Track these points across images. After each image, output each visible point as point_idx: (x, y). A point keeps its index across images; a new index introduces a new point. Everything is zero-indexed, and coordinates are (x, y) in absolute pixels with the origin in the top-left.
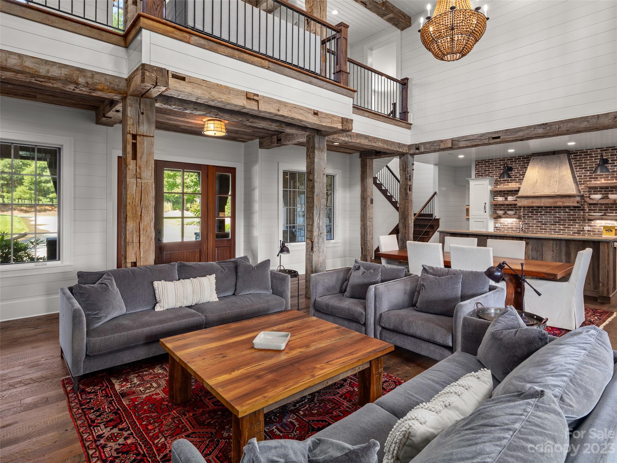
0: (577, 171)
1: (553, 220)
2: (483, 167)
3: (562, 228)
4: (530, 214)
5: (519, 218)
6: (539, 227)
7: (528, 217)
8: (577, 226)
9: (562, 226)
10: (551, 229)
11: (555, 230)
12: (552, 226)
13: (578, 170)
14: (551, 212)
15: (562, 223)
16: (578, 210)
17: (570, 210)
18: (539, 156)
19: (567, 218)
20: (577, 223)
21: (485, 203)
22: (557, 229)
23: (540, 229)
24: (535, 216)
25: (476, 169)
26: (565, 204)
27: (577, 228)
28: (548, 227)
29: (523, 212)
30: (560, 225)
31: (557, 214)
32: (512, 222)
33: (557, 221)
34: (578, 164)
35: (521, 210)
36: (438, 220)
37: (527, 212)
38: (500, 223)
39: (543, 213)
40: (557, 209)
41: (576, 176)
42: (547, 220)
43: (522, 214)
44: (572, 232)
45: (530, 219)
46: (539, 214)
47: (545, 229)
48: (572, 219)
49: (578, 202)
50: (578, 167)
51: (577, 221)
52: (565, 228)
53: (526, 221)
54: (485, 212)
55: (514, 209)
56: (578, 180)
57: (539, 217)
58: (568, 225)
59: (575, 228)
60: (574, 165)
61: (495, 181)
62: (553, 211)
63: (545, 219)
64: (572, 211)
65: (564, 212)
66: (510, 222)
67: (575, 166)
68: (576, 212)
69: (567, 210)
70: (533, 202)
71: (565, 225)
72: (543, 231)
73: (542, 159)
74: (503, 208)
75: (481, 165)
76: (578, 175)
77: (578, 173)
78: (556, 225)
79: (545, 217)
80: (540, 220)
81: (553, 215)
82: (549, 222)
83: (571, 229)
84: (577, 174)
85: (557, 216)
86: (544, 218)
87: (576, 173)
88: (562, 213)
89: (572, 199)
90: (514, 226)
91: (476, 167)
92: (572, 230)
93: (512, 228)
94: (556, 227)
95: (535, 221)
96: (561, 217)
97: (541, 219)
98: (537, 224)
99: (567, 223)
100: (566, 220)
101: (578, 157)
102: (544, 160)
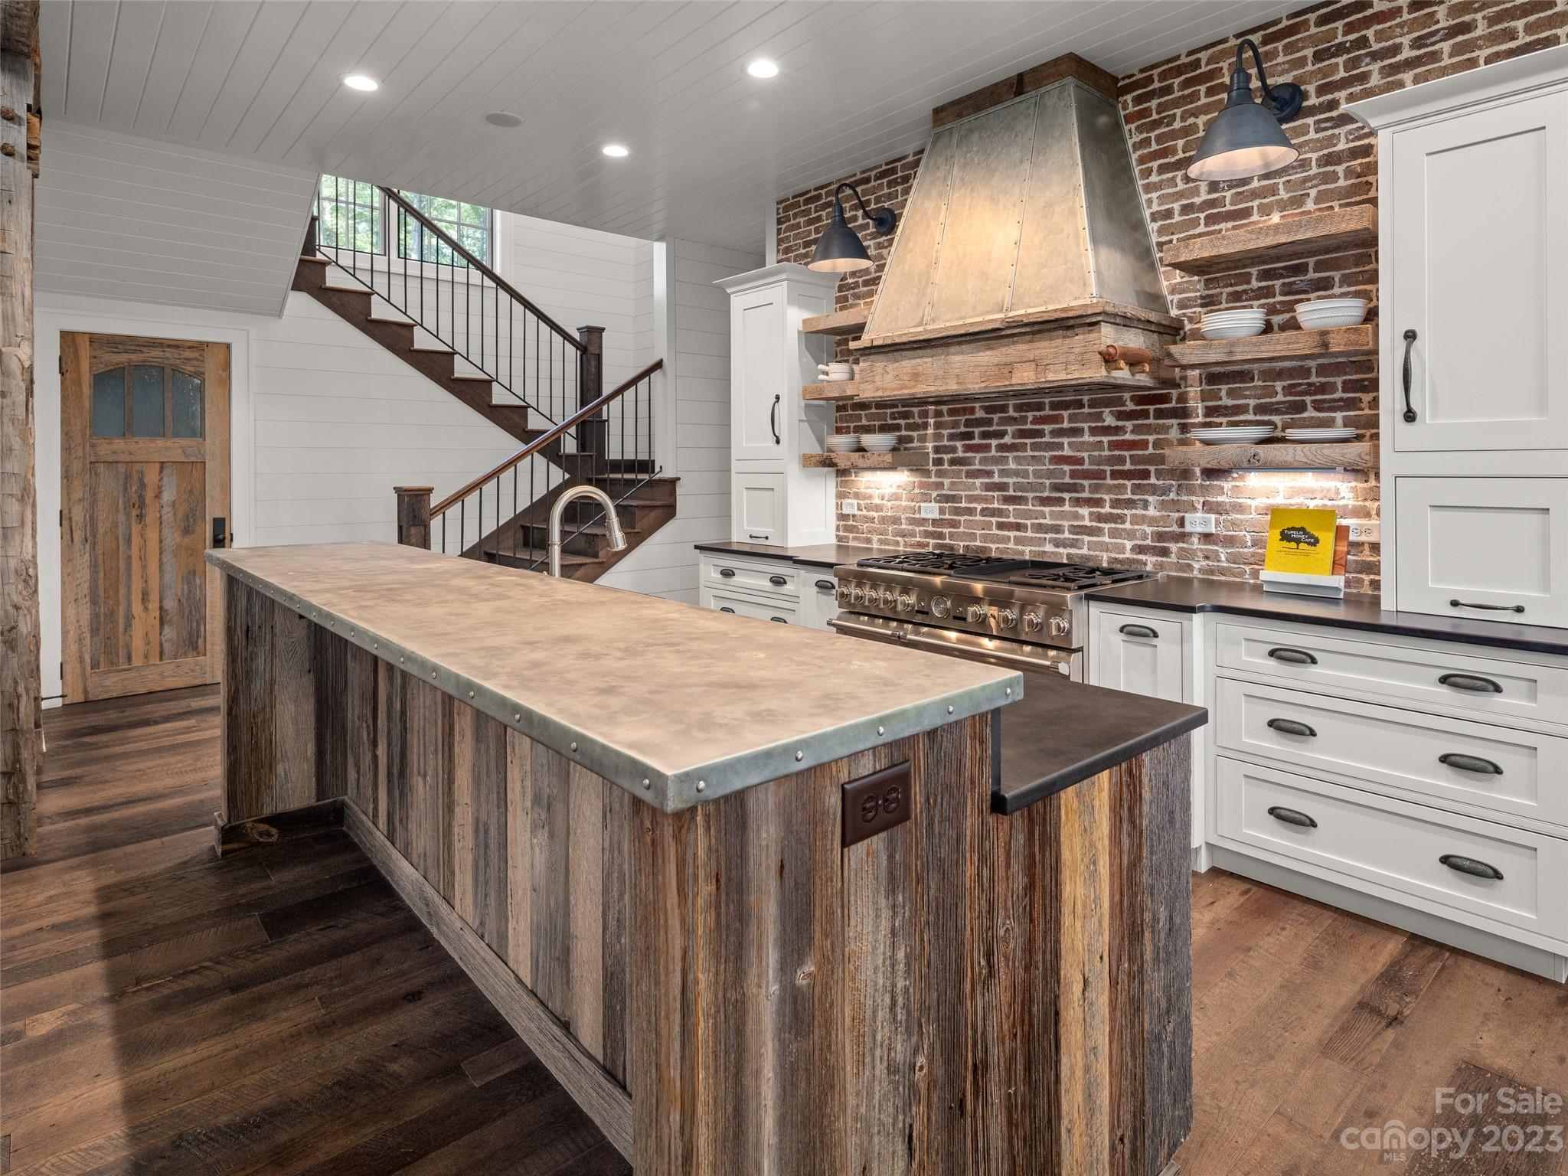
0: (1148, 188)
1: (1050, 474)
2: (798, 226)
3: (1087, 523)
4: (959, 444)
5: (918, 468)
6: (993, 513)
7: (953, 462)
8: (1152, 512)
9: (1084, 511)
10: (1039, 528)
11: (1057, 529)
12: (1047, 509)
13: (1154, 178)
14: (1040, 433)
15: (1086, 495)
16: (1160, 414)
17: (1121, 416)
18: (960, 115)
19: (1111, 461)
20: (1154, 490)
21: (778, 398)
22: (1066, 524)
23: (1001, 526)
24: (978, 456)
25: (779, 242)
26: (1051, 377)
27: (1152, 521)
28: (1028, 515)
29: (938, 437)
30: (1078, 502)
31: (1065, 441)
32: (894, 490)
33: (1067, 480)
34: (1154, 147)
35: (925, 426)
36: (673, 482)
37: (952, 437)
38: (857, 496)
39: (1008, 440)
40: (1065, 414)
41: (1147, 213)
42: (1025, 474)
43: (930, 445)
44: (1129, 545)
45: (957, 474)
46: (994, 442)
47: (1018, 527)
48: (1128, 466)
49: (1109, 359)
50: (1155, 164)
51: (1153, 480)
52: (1100, 518)
53: (947, 482)
54: (778, 442)
55: (902, 422)
56: (1154, 239)
57: (996, 461)
58: (1116, 503)
59: (1143, 519)
60: (1134, 157)
61: (841, 288)
62: (1047, 428)
63: (1017, 473)
64: (1129, 425)
65: (1094, 431)
66: (888, 491)
67: (1142, 160)
68: (1149, 430)
69: (1110, 421)
70: (916, 377)
71: (1098, 503)
72: (1012, 534)
73: (970, 131)
74: (864, 422)
75: (795, 216)
76: (1155, 208)
77: (1154, 195)
78: (1060, 501)
79: (1017, 459)
80: (996, 479)
81: (1050, 446)
82: (1031, 487)
83: (1127, 526)
84: (1150, 201)
85: (1067, 452)
86: (1012, 465)
87: (1144, 197)
88: (1087, 438)
89: (1079, 341)
90: (905, 509)
91: (779, 231)
92: (1131, 535)
93: (896, 520)
94: (1062, 515)
95: (978, 482)
96: (1080, 461)
97: (1003, 473)
98: (985, 500)
99: (1110, 489)
100: (1100, 475)
101: (1154, 103)
102: (975, 137)
